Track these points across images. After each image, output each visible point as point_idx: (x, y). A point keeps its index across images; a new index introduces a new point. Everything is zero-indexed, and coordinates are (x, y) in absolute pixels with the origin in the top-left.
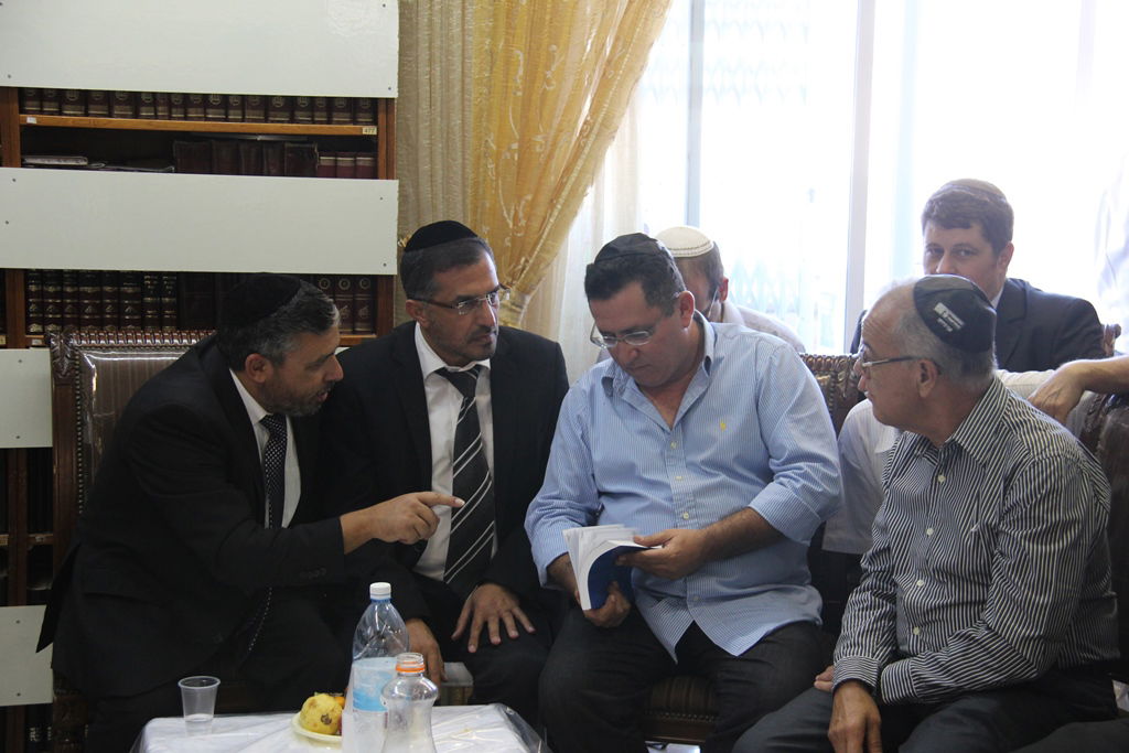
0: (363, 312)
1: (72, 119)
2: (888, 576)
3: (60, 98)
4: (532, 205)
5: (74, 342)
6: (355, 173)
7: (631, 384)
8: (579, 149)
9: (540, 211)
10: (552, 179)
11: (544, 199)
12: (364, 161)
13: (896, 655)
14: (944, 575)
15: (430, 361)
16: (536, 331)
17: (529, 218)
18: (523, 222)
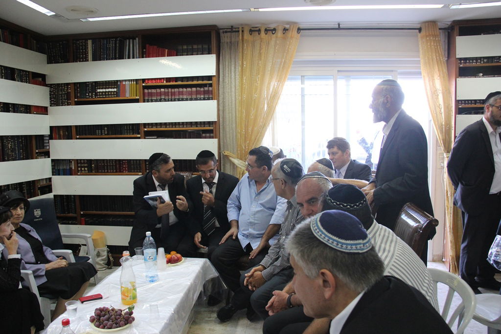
1: (154, 129)
3: (152, 125)
4: (249, 143)
6: (210, 137)
17: (248, 146)
18: (247, 147)
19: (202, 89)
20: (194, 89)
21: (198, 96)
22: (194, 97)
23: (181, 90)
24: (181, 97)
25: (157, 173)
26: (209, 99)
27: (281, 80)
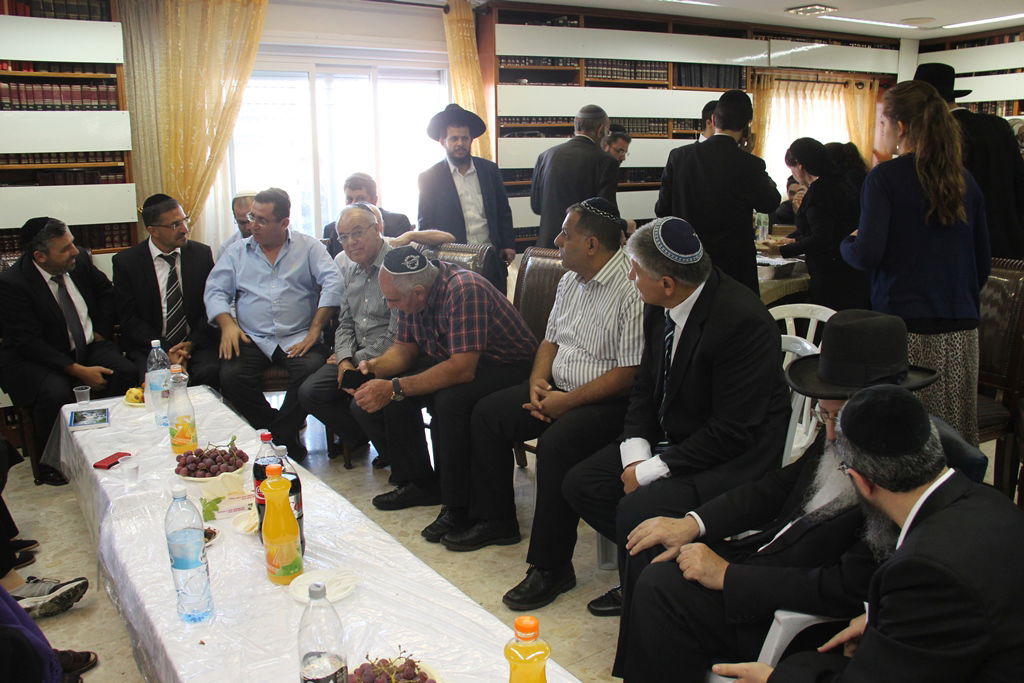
0: (125, 238)
2: (350, 320)
4: (191, 190)
5: (4, 259)
6: (116, 181)
7: (258, 247)
8: (208, 167)
9: (194, 192)
10: (198, 179)
11: (196, 188)
12: (120, 176)
13: (359, 348)
14: (373, 316)
15: (155, 251)
16: (196, 240)
17: (190, 195)
19: (94, 89)
20: (77, 88)
21: (86, 102)
22: (77, 103)
23: (47, 87)
24: (48, 102)
25: (44, 256)
26: (109, 108)
27: (241, 78)
